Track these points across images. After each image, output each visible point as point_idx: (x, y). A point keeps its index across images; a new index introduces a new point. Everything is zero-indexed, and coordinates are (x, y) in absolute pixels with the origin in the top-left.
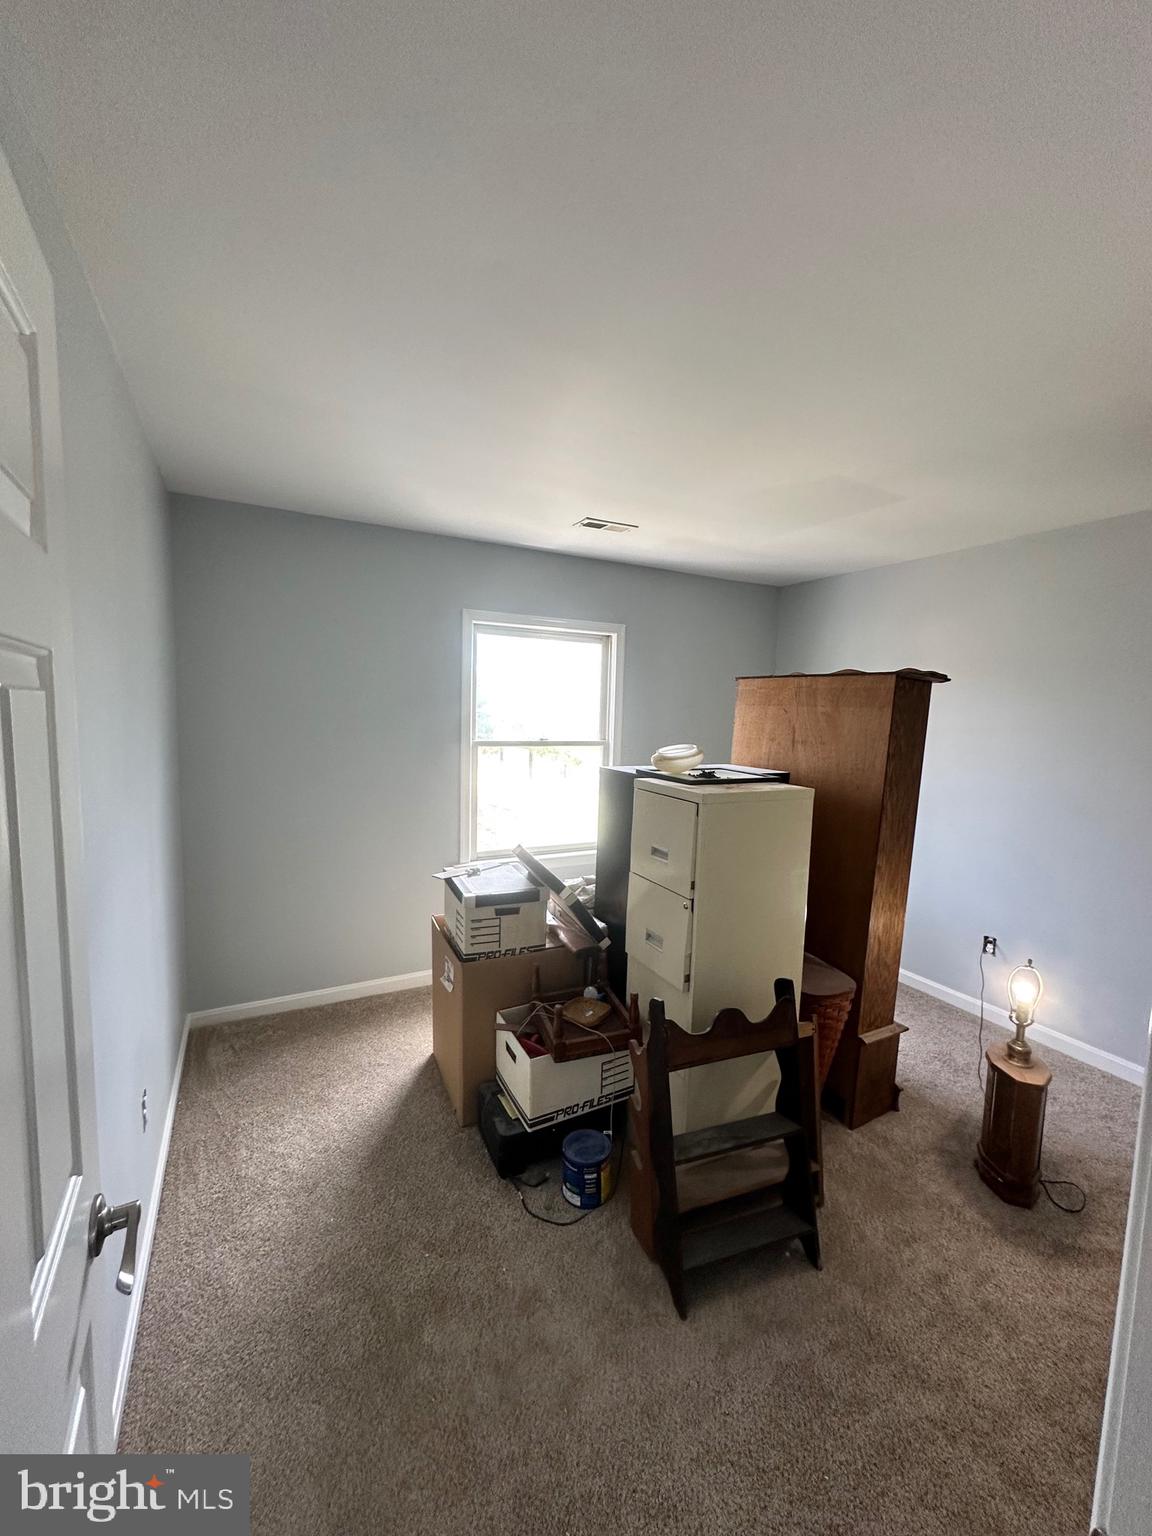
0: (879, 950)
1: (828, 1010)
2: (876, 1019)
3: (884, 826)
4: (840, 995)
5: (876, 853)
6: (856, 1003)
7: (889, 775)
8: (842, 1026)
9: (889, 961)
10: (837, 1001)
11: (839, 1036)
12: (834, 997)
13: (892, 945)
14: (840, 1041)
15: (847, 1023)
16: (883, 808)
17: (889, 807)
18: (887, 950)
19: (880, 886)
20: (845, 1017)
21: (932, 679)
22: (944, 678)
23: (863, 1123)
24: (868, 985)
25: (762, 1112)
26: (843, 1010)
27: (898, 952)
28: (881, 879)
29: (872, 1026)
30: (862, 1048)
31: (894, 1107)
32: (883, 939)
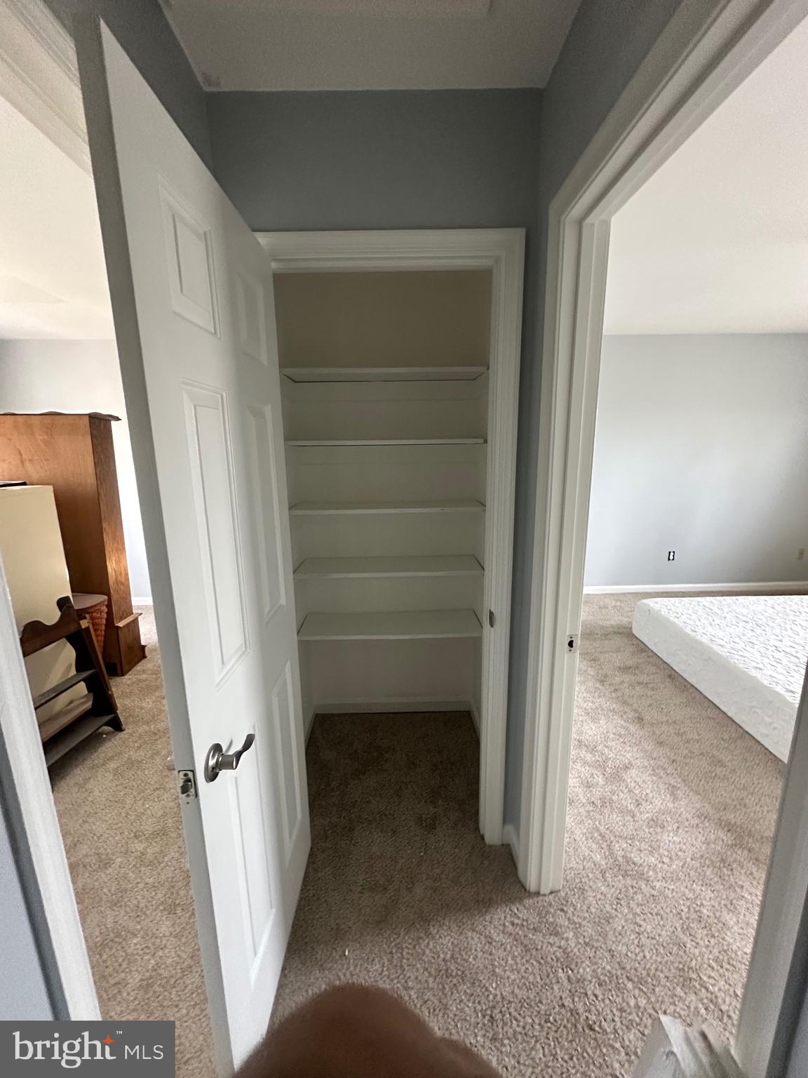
0: (116, 576)
1: (94, 614)
2: (123, 614)
3: (102, 504)
4: (99, 604)
5: (101, 522)
6: (109, 606)
7: (98, 473)
8: (104, 621)
9: (123, 580)
10: (98, 607)
11: (103, 627)
12: (95, 606)
13: (123, 571)
14: (105, 631)
15: (107, 619)
16: (98, 493)
17: (102, 493)
18: (121, 574)
19: (107, 539)
20: (105, 616)
21: (111, 419)
22: (117, 419)
23: (130, 670)
24: (114, 597)
25: (70, 676)
26: (103, 612)
27: (127, 574)
28: (107, 534)
29: (121, 619)
30: (119, 632)
31: (144, 657)
32: (116, 569)
